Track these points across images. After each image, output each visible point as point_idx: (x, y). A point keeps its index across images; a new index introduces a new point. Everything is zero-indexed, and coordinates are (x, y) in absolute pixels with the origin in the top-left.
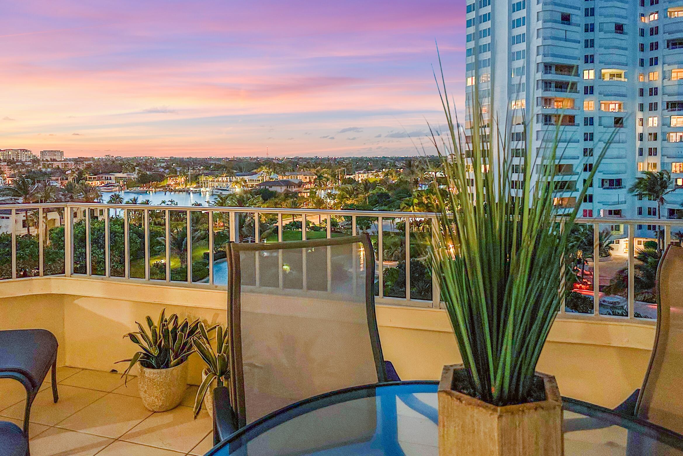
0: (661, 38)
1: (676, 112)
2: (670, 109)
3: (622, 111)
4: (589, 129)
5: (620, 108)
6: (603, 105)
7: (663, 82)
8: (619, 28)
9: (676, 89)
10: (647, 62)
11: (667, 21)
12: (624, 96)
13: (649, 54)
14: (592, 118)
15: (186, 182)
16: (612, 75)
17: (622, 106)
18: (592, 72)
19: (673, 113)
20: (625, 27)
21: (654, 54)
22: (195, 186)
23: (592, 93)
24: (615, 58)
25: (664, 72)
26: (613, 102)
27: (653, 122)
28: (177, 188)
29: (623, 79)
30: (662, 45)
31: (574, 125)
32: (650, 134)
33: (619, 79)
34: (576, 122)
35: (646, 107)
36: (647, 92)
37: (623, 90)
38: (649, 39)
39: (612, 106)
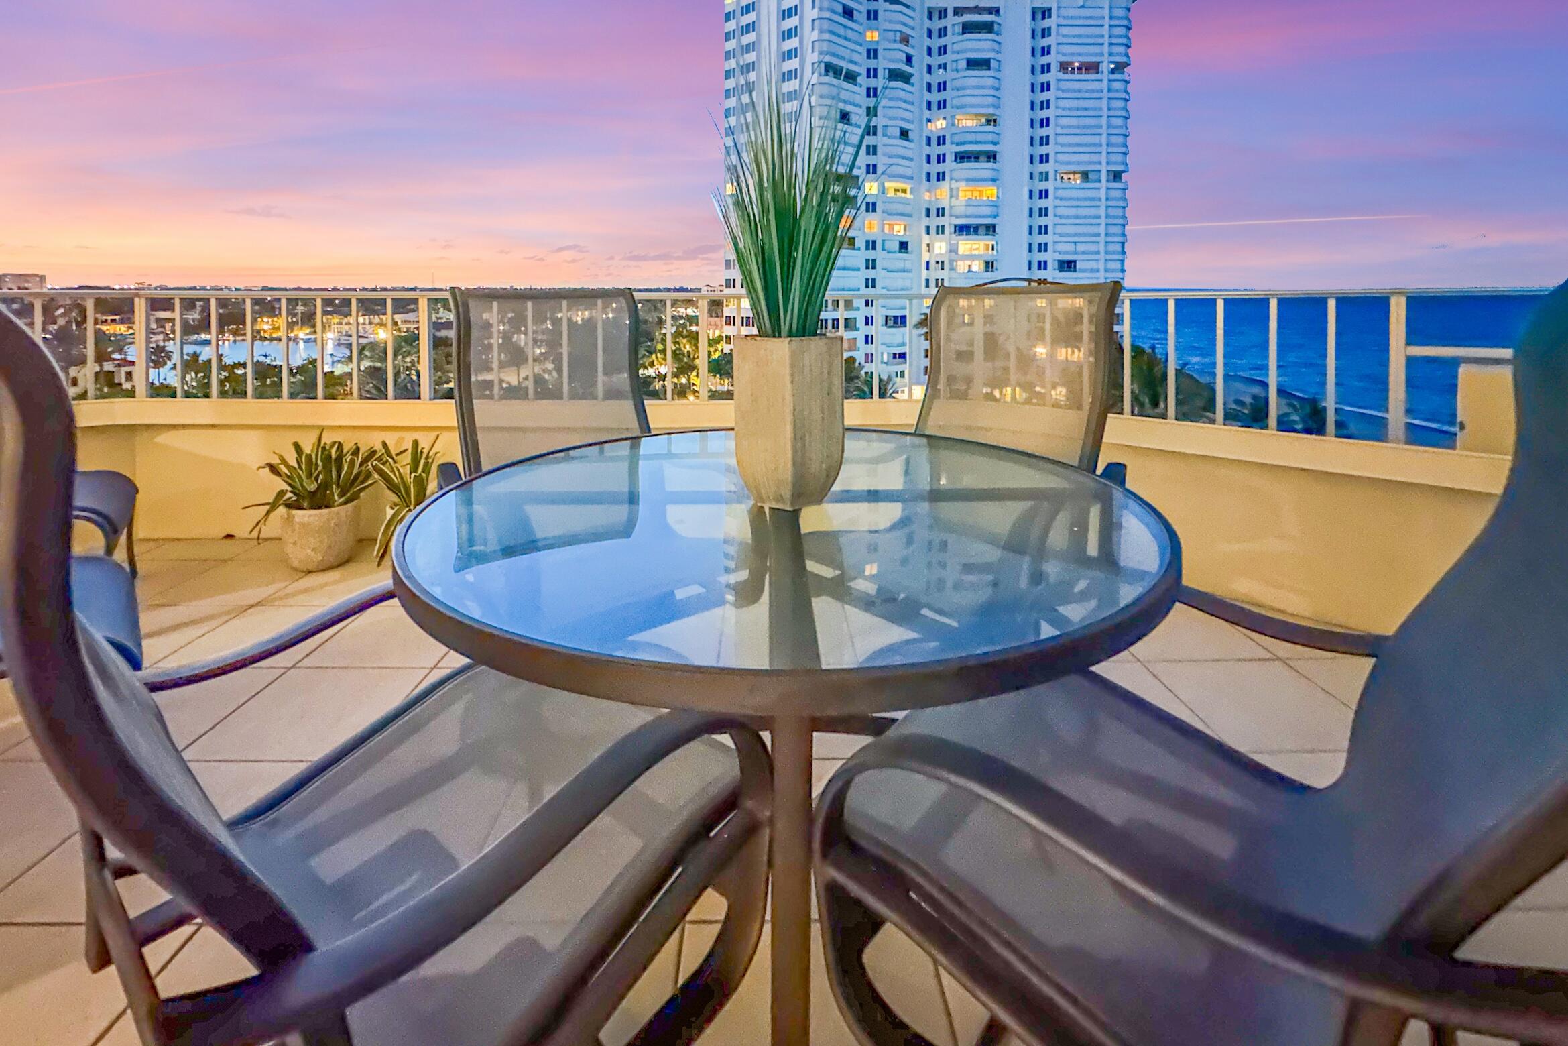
0: (949, 149)
1: (964, 237)
2: (957, 233)
3: (908, 233)
4: (871, 255)
5: (905, 230)
6: (887, 227)
7: (950, 202)
8: (904, 134)
9: (961, 210)
10: (934, 177)
11: (954, 130)
12: (910, 215)
13: (935, 168)
14: (874, 242)
15: (291, 326)
16: (897, 190)
17: (907, 229)
18: (875, 185)
19: (959, 237)
20: (911, 135)
21: (940, 168)
22: (308, 331)
23: (874, 210)
24: (900, 170)
25: (951, 189)
26: (898, 222)
27: (940, 247)
28: (274, 335)
29: (908, 196)
30: (950, 158)
31: (854, 249)
32: (937, 262)
33: (903, 195)
34: (857, 245)
35: (933, 230)
36: (933, 212)
37: (908, 209)
38: (935, 150)
39: (896, 228)
